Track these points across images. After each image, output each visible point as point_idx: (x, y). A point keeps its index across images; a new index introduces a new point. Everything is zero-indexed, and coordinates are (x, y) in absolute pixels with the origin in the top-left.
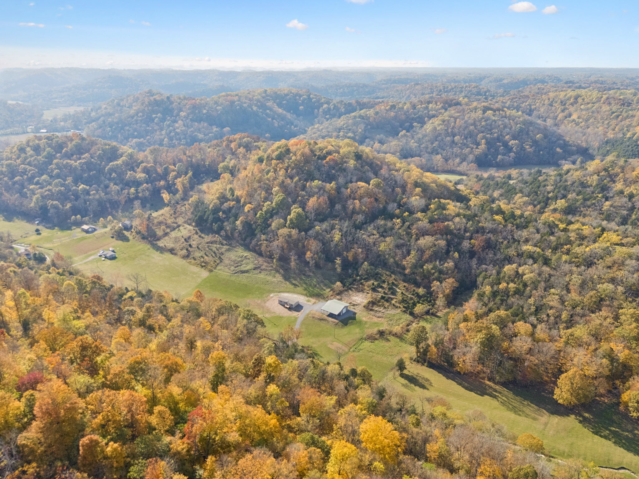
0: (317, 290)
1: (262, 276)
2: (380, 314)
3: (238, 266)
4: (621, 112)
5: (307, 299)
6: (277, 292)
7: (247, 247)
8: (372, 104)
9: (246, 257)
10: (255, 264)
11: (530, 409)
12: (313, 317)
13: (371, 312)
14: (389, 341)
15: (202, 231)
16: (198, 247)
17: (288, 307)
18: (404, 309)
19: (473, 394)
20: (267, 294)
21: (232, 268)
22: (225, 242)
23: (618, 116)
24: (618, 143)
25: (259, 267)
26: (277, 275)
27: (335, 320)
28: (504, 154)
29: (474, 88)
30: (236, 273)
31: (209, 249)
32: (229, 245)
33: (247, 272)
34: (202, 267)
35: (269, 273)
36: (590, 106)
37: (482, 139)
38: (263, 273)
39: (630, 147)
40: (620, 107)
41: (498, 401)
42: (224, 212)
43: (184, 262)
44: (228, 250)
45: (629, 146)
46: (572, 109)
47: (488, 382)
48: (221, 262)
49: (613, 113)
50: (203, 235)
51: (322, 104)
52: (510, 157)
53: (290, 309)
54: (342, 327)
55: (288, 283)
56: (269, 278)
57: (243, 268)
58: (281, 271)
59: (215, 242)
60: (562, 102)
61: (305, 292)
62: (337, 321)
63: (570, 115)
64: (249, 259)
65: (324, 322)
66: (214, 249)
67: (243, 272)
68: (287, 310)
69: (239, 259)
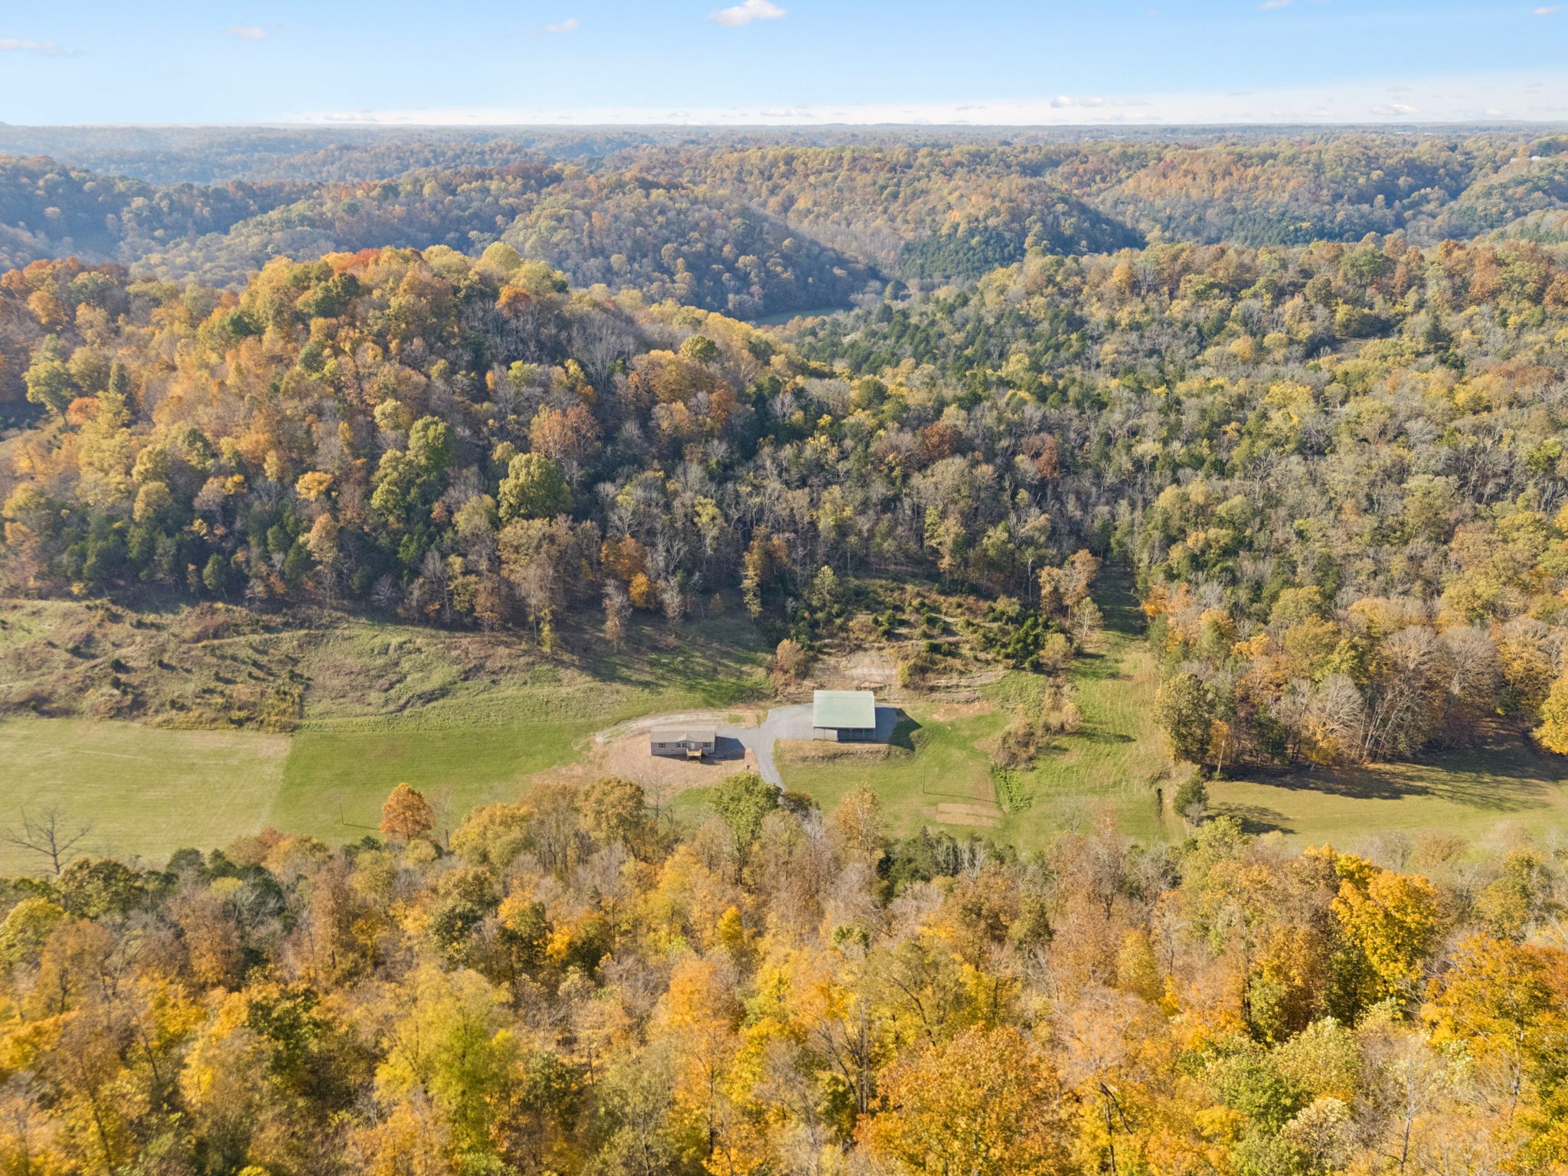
0: (726, 680)
1: (509, 690)
2: (964, 694)
3: (392, 686)
4: (898, 184)
5: (726, 713)
6: (606, 724)
7: (385, 615)
8: (291, 193)
9: (401, 646)
10: (456, 661)
11: (1509, 788)
12: (805, 759)
13: (935, 695)
14: (1066, 750)
15: (135, 604)
16: (161, 664)
17: (698, 754)
18: (1012, 662)
19: (1376, 801)
20: (583, 741)
21: (374, 696)
22: (278, 620)
23: (895, 196)
24: (932, 249)
25: (479, 668)
26: (565, 674)
27: (875, 746)
28: (738, 292)
29: (513, 152)
30: (404, 707)
31: (223, 657)
32: (301, 626)
33: (443, 692)
34: (240, 723)
35: (527, 676)
36: (826, 175)
37: (675, 258)
38: (505, 680)
39: (961, 254)
40: (889, 175)
41: (1441, 797)
42: (208, 517)
43: (133, 729)
44: (313, 642)
45: (957, 253)
46: (791, 187)
47: (1372, 766)
48: (308, 687)
49: (883, 188)
50: (150, 618)
51: (124, 199)
52: (752, 295)
53: (705, 759)
54: (909, 757)
55: (617, 686)
56: (544, 691)
57: (416, 683)
58: (566, 657)
59: (235, 629)
60: (762, 173)
61: (699, 696)
62: (883, 747)
63: (792, 200)
64: (419, 650)
65: (846, 762)
66: (245, 653)
67: (429, 697)
68: (698, 765)
69: (380, 661)
